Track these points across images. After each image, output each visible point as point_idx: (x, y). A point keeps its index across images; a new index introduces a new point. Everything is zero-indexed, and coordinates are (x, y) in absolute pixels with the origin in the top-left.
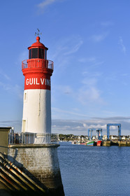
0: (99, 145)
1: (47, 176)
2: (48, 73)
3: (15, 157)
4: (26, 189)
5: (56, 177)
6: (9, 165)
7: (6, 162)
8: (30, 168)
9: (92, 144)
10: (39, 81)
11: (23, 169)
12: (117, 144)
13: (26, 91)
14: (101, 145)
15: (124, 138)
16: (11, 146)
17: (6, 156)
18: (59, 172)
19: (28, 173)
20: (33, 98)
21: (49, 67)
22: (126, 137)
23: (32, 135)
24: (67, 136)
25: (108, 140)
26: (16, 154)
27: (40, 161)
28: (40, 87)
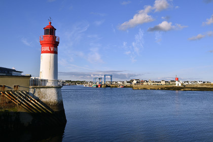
0: (99, 87)
1: (54, 104)
2: (55, 44)
3: (34, 93)
4: (40, 112)
5: (60, 105)
6: (30, 98)
7: (28, 96)
8: (43, 100)
9: (95, 86)
10: (50, 49)
11: (38, 100)
12: (110, 86)
13: (42, 54)
14: (101, 87)
15: (114, 83)
16: (31, 87)
17: (28, 93)
18: (62, 102)
19: (42, 103)
20: (46, 59)
21: (57, 40)
22: (116, 82)
23: (45, 81)
24: (82, 82)
25: (105, 84)
26: (34, 92)
27: (50, 96)
28: (50, 52)
